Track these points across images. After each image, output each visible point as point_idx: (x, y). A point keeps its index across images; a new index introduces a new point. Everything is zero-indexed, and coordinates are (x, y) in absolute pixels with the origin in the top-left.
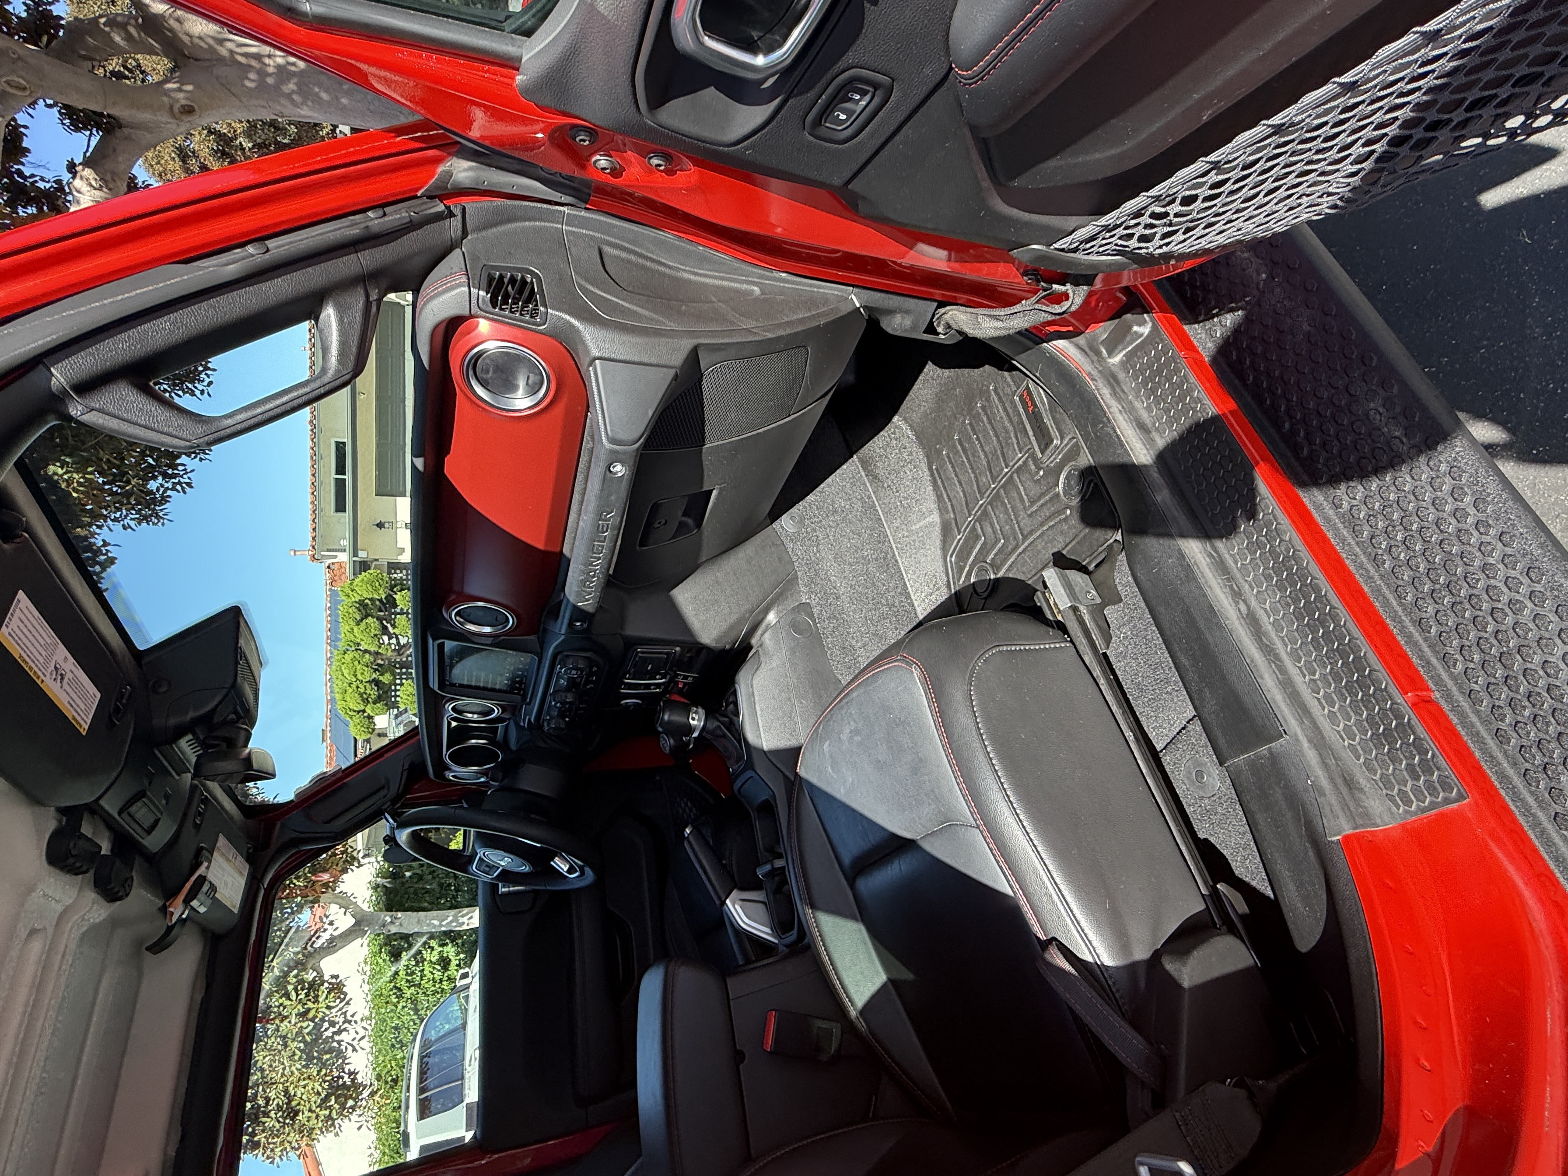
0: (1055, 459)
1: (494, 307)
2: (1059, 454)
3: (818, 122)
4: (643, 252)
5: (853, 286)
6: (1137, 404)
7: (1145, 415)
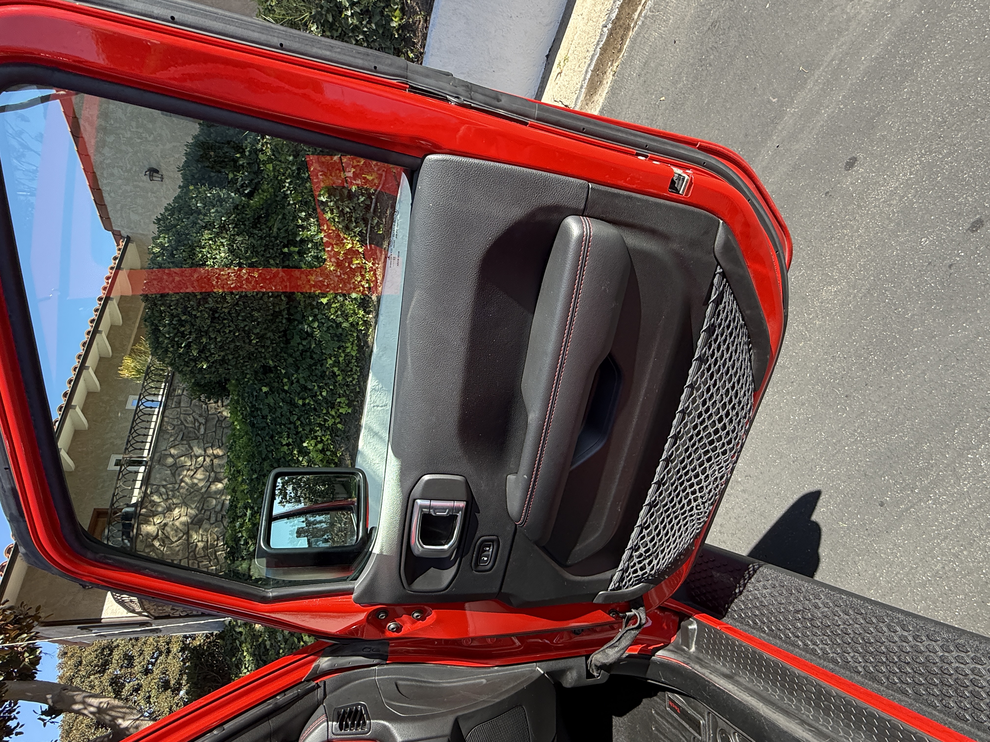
0: (710, 735)
1: (341, 730)
2: (709, 730)
3: (477, 565)
4: (419, 679)
5: (536, 662)
6: (718, 666)
7: (725, 670)
